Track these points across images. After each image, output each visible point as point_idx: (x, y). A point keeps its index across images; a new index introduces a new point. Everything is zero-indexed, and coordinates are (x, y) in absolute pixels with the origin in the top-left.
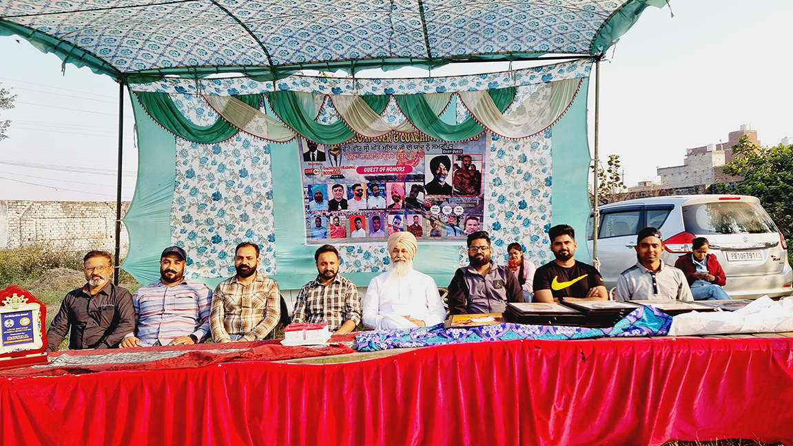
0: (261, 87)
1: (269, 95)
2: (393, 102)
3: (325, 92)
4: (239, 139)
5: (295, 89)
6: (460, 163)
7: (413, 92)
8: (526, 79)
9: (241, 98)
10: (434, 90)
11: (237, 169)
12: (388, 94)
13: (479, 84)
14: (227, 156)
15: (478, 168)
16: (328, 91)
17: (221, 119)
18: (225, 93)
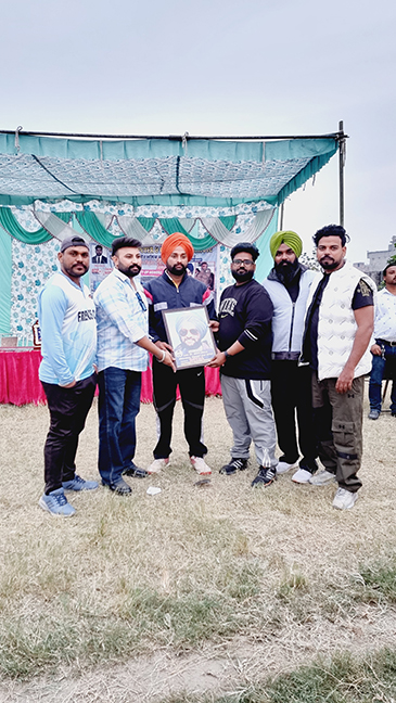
0: (72, 207)
1: (77, 213)
2: (157, 224)
3: (113, 213)
4: (52, 244)
5: (93, 210)
6: (200, 268)
7: (170, 216)
8: (242, 210)
9: (57, 214)
10: (184, 216)
11: (51, 264)
12: (155, 216)
13: (213, 212)
14: (44, 255)
15: (212, 271)
16: (116, 213)
17: (43, 229)
18: (48, 210)
